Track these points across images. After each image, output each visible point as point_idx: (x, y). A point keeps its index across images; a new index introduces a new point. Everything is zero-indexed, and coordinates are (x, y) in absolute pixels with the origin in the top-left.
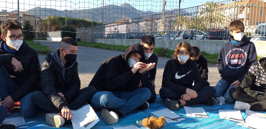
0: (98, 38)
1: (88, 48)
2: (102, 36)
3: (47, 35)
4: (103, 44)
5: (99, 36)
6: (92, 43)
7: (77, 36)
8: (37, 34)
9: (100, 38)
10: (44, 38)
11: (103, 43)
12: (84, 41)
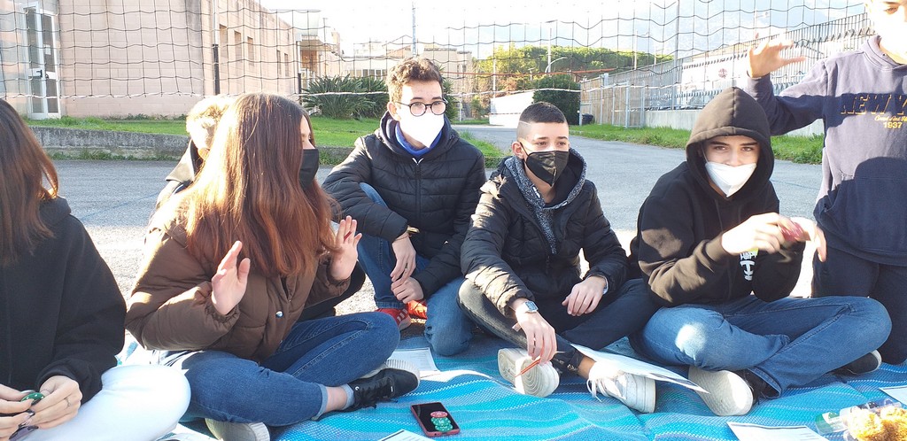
0: (656, 109)
1: (619, 147)
2: (670, 103)
3: (489, 107)
4: (675, 130)
5: (658, 103)
6: (635, 129)
7: (582, 108)
8: (461, 107)
9: (664, 109)
10: (480, 119)
11: (674, 127)
12: (606, 121)
